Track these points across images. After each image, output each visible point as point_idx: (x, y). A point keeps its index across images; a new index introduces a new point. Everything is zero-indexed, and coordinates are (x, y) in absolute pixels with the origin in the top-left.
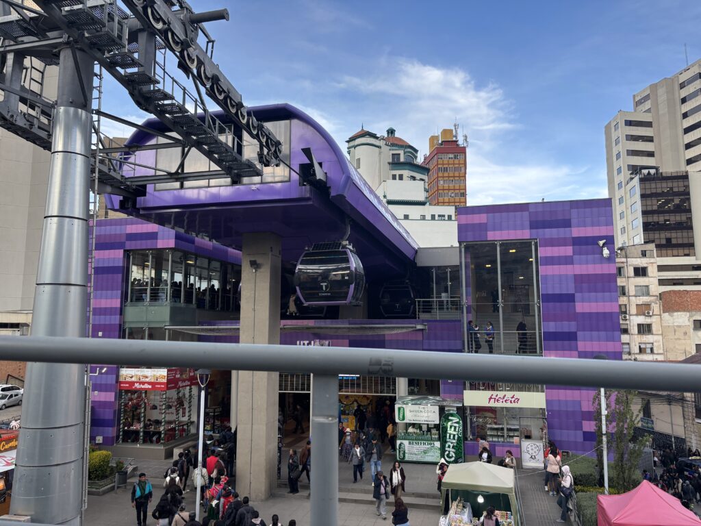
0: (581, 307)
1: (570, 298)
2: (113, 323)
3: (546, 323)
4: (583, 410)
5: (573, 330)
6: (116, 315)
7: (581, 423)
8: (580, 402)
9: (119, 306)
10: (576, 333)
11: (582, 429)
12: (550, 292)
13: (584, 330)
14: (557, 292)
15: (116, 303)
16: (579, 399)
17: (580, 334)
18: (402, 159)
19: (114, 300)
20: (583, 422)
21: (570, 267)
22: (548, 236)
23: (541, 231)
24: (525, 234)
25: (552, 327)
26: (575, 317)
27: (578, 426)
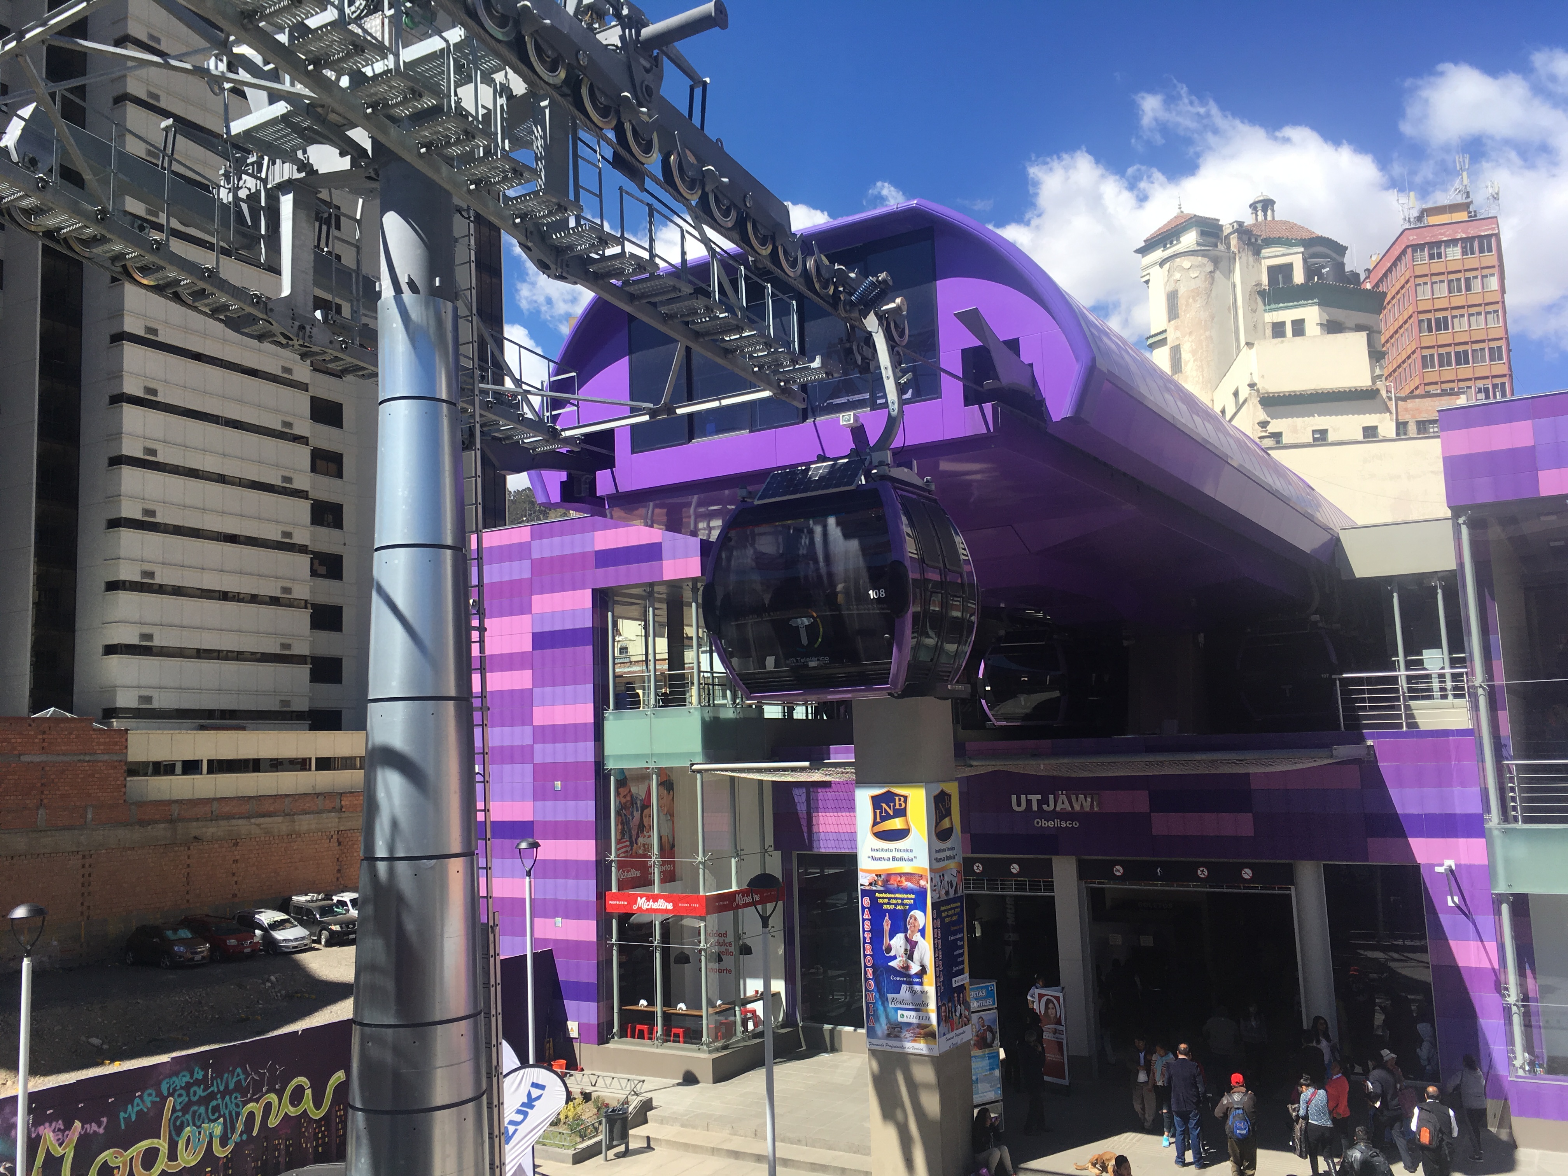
2: (581, 759)
6: (586, 740)
9: (591, 719)
15: (585, 713)
18: (1299, 277)
19: (580, 707)
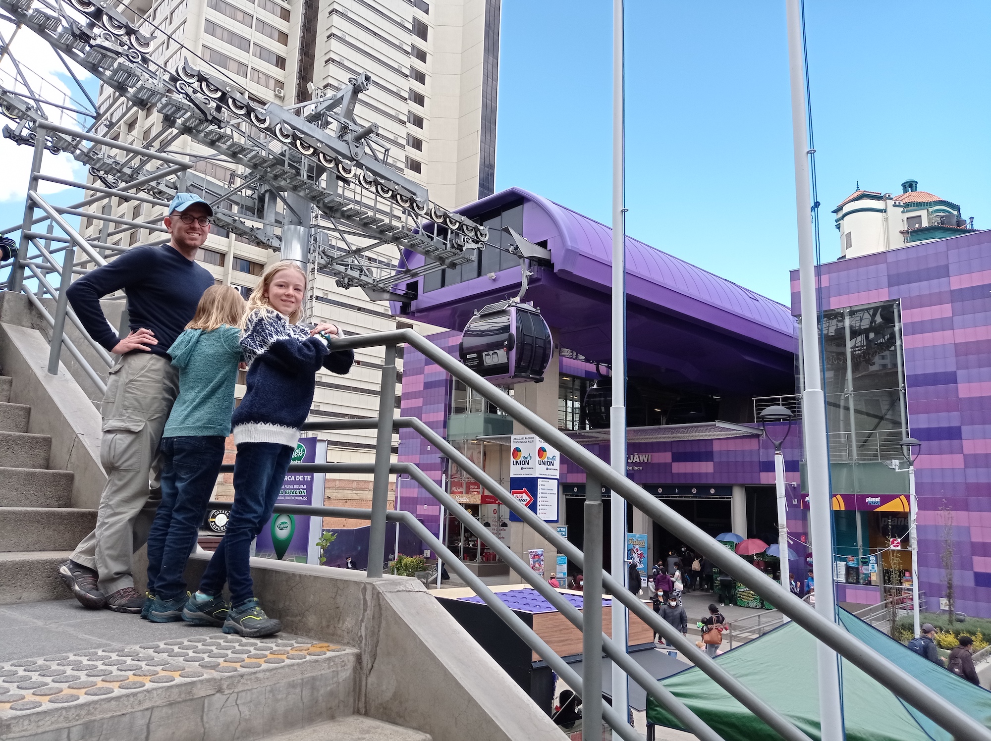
0: (965, 390)
1: (951, 378)
3: (914, 416)
4: (974, 540)
5: (955, 423)
7: (972, 558)
8: (969, 528)
10: (959, 428)
11: (972, 569)
12: (919, 372)
13: (972, 423)
14: (930, 371)
16: (967, 525)
17: (965, 429)
18: (925, 223)
20: (975, 558)
21: (948, 333)
22: (915, 293)
23: (904, 287)
24: (882, 296)
25: (923, 421)
26: (957, 405)
27: (967, 565)
